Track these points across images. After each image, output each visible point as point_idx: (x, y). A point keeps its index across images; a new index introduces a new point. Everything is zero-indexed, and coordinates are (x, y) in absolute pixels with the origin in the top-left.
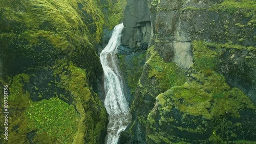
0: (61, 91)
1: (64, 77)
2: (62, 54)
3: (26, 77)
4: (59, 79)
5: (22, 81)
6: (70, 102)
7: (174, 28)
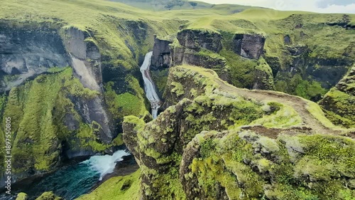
0: (130, 89)
1: (130, 83)
2: (129, 72)
3: (113, 83)
4: (128, 84)
5: (111, 85)
6: (135, 95)
7: (182, 61)
